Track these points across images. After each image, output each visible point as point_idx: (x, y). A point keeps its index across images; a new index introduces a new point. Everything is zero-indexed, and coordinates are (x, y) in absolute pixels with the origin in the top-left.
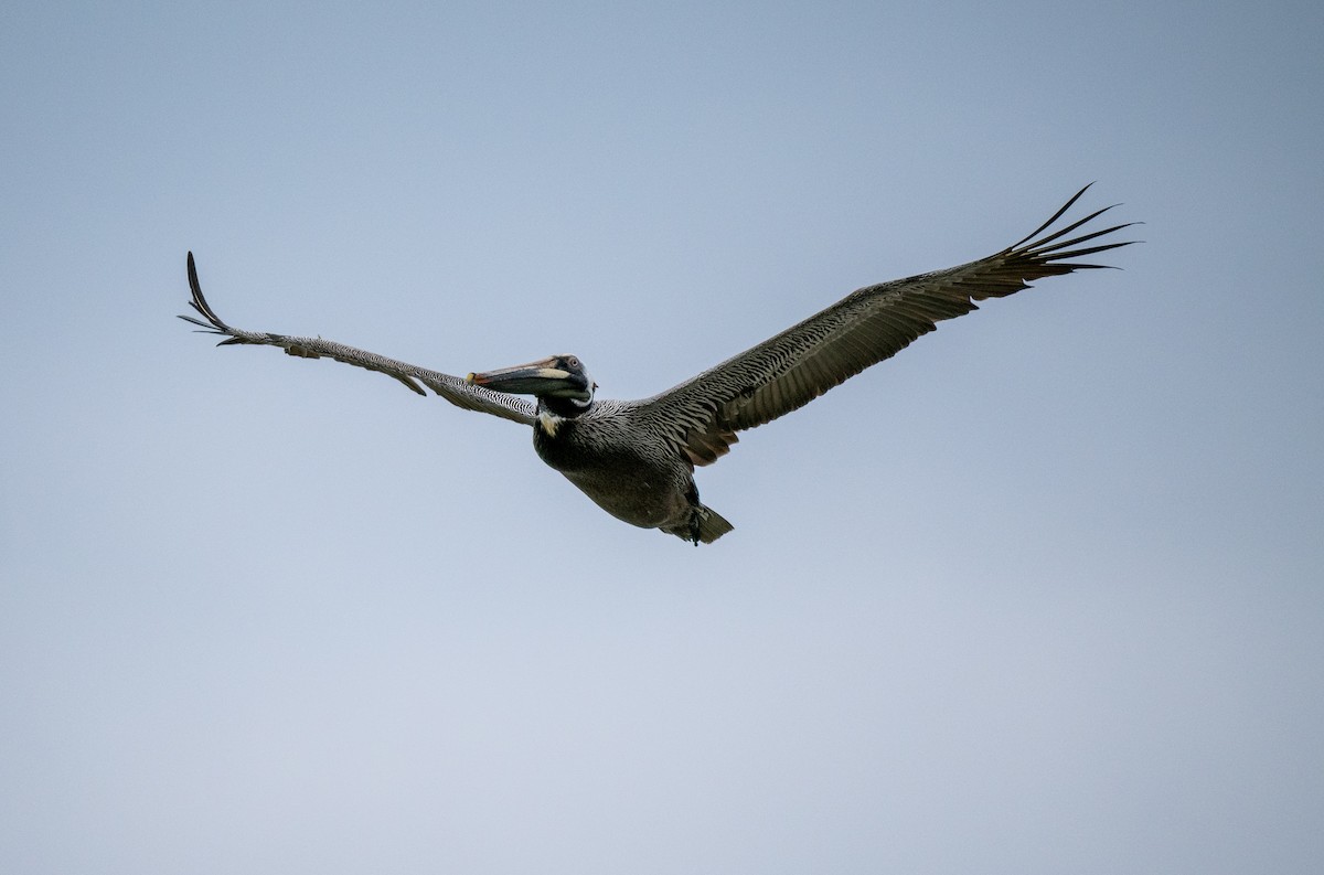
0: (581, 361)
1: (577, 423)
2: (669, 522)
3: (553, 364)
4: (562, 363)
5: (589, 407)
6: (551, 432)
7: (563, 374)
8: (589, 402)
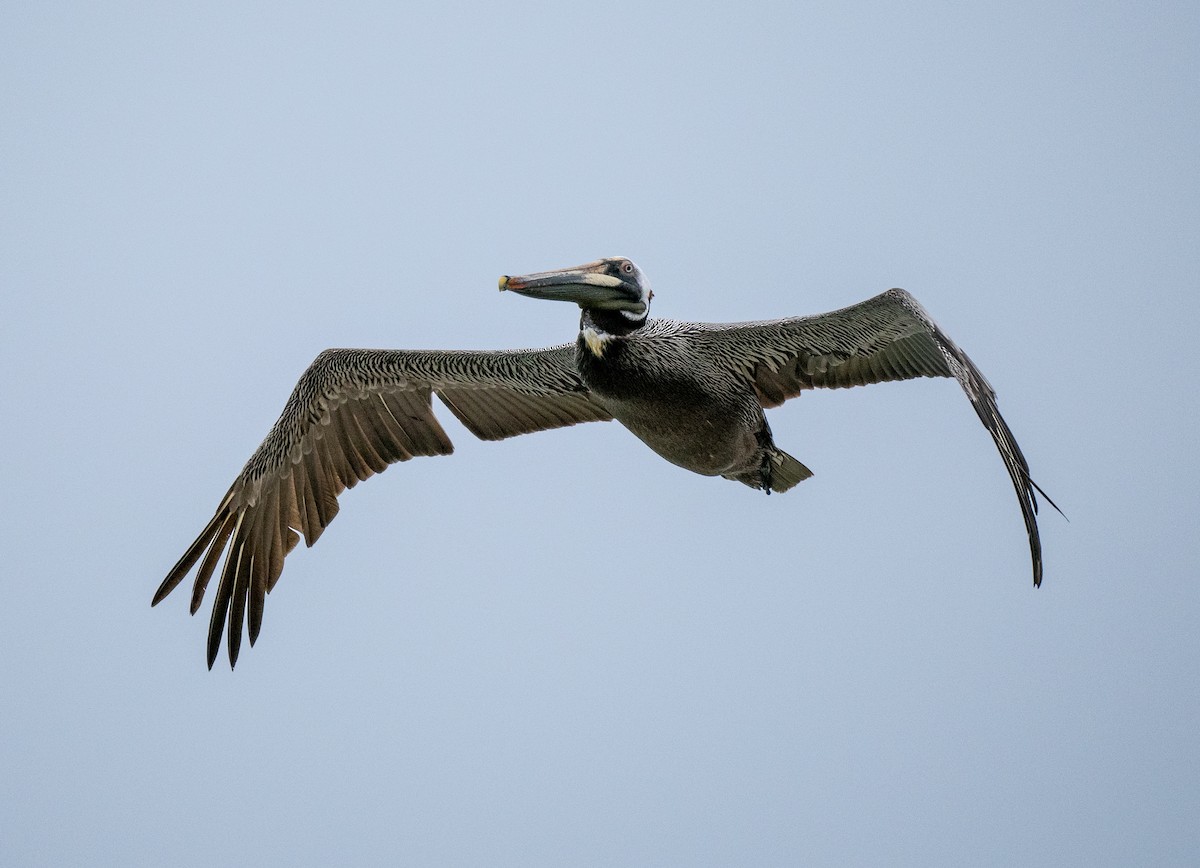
0: (636, 266)
1: (628, 341)
2: (735, 469)
3: (603, 269)
4: (613, 268)
5: (641, 323)
6: (597, 351)
7: (614, 281)
8: (644, 315)
